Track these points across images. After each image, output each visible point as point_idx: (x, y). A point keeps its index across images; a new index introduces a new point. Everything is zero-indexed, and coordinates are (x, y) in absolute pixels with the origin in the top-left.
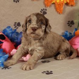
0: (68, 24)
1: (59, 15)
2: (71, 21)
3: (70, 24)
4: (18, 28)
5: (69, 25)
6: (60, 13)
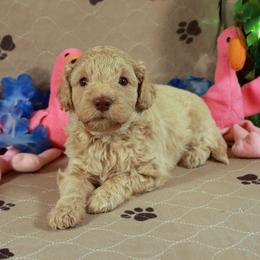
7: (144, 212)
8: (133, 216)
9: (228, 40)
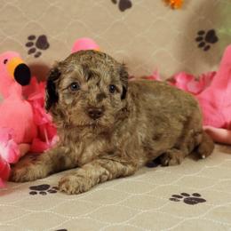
0: (198, 40)
1: (171, 11)
2: (206, 32)
3: (204, 41)
4: (40, 54)
5: (201, 45)
6: (173, 5)
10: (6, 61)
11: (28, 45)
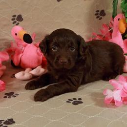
7: (77, 100)
8: (72, 102)
9: (119, 19)
10: (16, 34)
11: (13, 20)
